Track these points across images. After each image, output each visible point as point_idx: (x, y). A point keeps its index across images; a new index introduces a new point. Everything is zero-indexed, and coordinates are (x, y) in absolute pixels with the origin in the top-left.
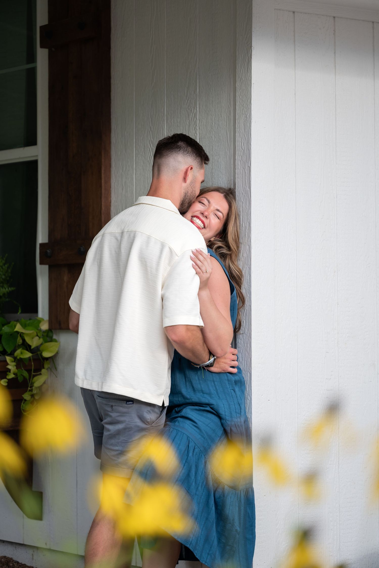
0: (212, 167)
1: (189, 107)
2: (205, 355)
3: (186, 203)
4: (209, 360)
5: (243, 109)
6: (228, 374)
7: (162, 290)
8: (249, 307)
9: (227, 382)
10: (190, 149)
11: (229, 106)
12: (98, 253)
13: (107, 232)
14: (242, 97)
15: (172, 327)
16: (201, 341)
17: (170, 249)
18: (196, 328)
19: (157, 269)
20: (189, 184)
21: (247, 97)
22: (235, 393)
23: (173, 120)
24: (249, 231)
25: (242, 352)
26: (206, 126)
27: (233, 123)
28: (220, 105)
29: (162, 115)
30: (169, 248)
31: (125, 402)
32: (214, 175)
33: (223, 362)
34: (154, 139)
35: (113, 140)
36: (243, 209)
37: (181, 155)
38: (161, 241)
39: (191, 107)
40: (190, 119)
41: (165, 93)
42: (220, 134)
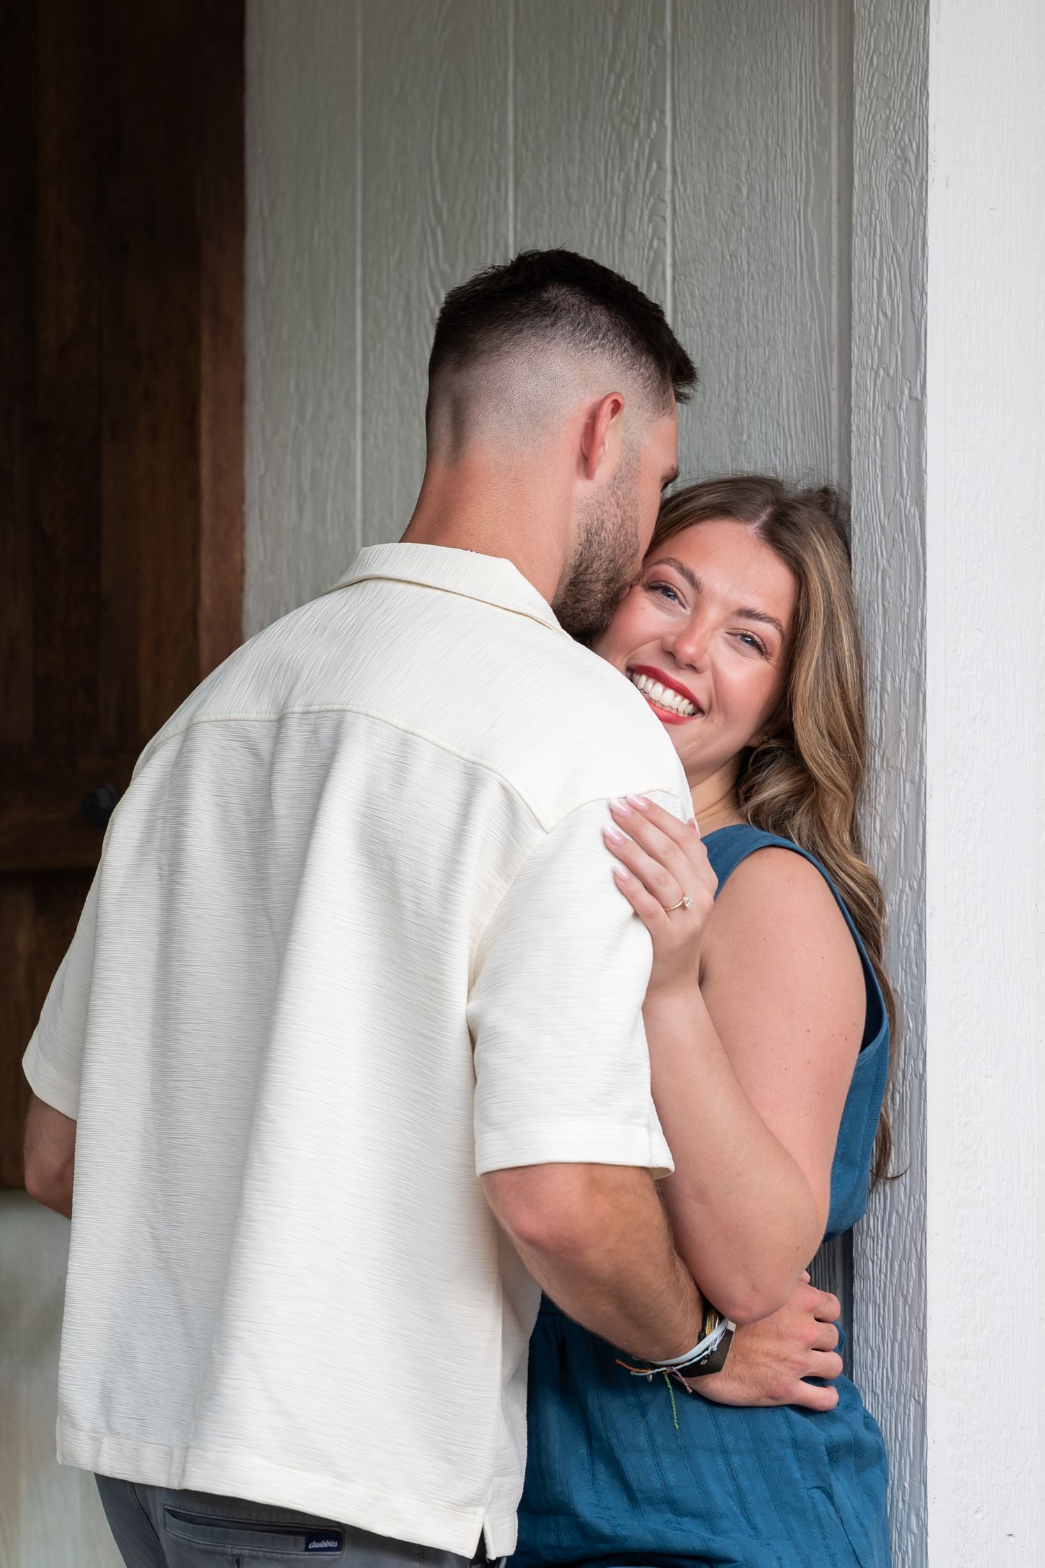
0: (734, 402)
1: (626, 110)
2: (683, 1314)
3: (594, 577)
4: (702, 1336)
5: (888, 118)
6: (795, 1416)
7: (469, 992)
8: (916, 1081)
9: (789, 1454)
10: (601, 317)
11: (817, 105)
12: (164, 818)
13: (204, 718)
14: (882, 58)
15: (518, 1172)
16: (659, 1245)
17: (508, 795)
18: (634, 1177)
19: (447, 896)
20: (605, 487)
21: (906, 62)
22: (833, 1503)
23: (545, 174)
24: (918, 711)
25: (879, 1300)
26: (706, 203)
27: (839, 186)
28: (775, 99)
29: (496, 146)
30: (504, 788)
31: (302, 1539)
32: (745, 438)
33: (767, 1354)
34: (452, 266)
35: (256, 268)
36: (886, 604)
37: (564, 345)
38: (465, 755)
39: (633, 112)
40: (629, 170)
41: (510, 40)
42: (778, 243)
